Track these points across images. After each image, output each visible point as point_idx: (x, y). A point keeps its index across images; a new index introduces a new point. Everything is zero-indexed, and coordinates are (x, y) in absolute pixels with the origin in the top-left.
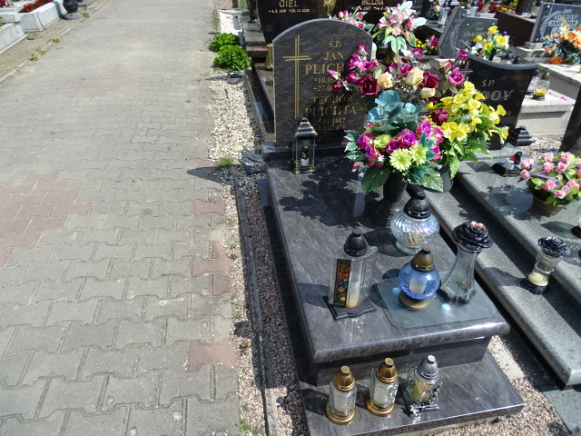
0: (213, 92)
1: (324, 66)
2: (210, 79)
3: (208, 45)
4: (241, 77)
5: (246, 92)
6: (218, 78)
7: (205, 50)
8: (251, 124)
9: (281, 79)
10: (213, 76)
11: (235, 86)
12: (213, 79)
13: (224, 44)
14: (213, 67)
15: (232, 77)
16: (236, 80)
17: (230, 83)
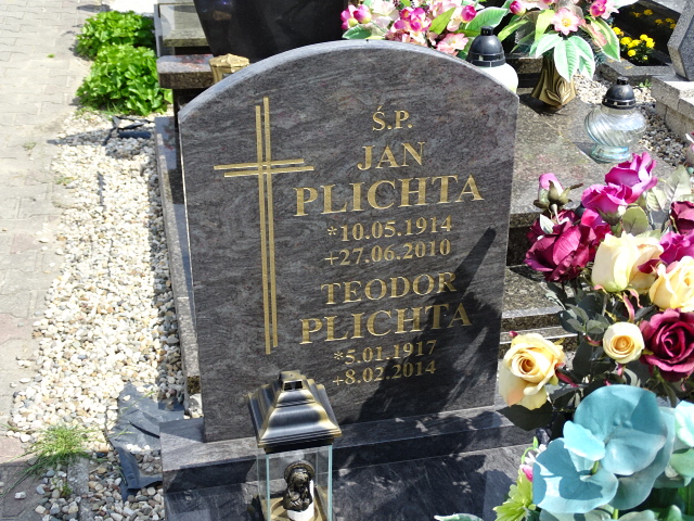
0: (63, 181)
1: (357, 188)
2: (63, 141)
3: (72, 40)
4: (146, 135)
5: (154, 184)
6: (84, 139)
7: (62, 55)
8: (158, 293)
9: (210, 234)
10: (71, 131)
11: (126, 164)
12: (69, 141)
13: (110, 41)
14: (75, 103)
15: (124, 134)
16: (132, 143)
17: (114, 154)
